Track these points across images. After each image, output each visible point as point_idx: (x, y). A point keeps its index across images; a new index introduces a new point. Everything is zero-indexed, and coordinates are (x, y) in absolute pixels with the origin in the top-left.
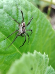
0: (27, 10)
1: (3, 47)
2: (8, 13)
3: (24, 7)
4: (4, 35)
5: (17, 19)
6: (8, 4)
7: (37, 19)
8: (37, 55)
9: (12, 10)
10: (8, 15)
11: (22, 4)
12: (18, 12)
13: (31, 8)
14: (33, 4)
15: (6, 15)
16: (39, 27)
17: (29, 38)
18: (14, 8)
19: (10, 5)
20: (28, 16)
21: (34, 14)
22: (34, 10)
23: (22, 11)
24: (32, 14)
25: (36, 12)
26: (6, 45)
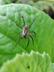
0: (30, 14)
1: (9, 49)
2: (11, 20)
3: (26, 12)
4: (9, 39)
5: (20, 23)
6: (10, 11)
7: (40, 21)
8: (34, 54)
9: (14, 16)
10: (11, 21)
11: (24, 9)
12: (20, 17)
13: (33, 12)
14: (36, 7)
15: (9, 21)
16: (44, 28)
17: (33, 39)
18: (16, 14)
19: (12, 12)
20: (31, 19)
21: (37, 16)
22: (37, 13)
23: (22, 16)
24: (35, 17)
25: (39, 15)
26: (12, 47)
